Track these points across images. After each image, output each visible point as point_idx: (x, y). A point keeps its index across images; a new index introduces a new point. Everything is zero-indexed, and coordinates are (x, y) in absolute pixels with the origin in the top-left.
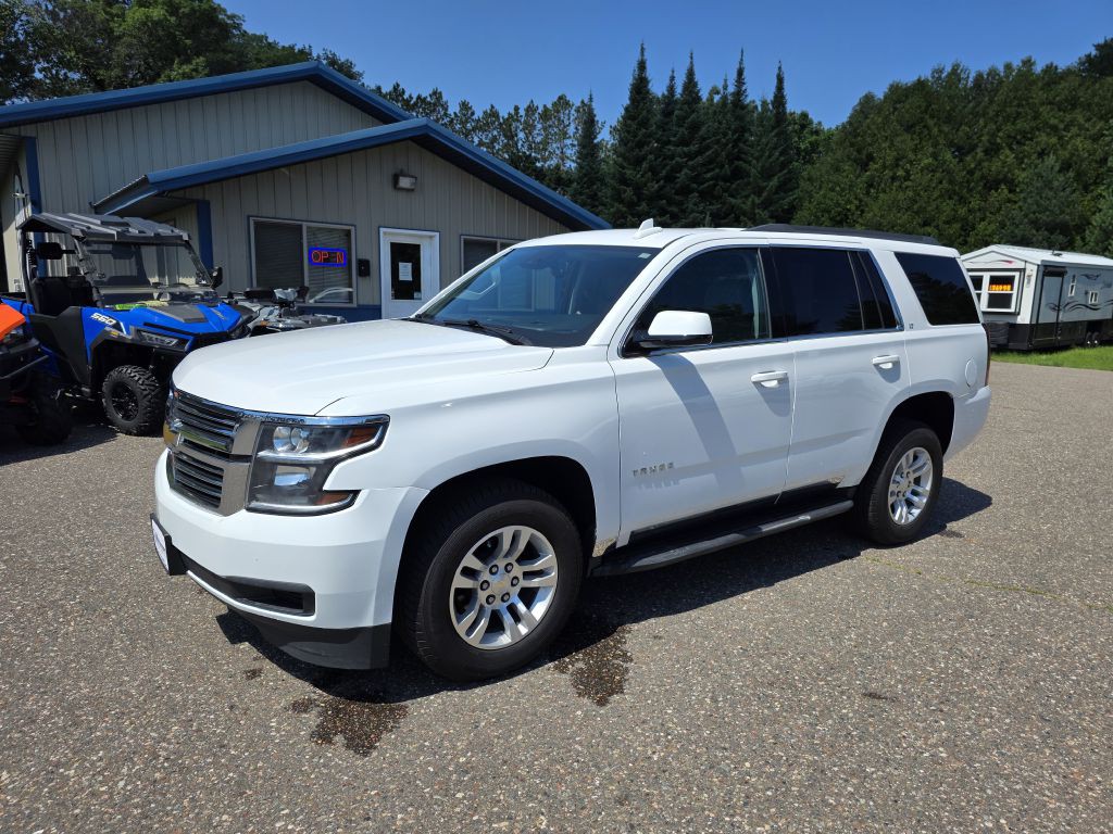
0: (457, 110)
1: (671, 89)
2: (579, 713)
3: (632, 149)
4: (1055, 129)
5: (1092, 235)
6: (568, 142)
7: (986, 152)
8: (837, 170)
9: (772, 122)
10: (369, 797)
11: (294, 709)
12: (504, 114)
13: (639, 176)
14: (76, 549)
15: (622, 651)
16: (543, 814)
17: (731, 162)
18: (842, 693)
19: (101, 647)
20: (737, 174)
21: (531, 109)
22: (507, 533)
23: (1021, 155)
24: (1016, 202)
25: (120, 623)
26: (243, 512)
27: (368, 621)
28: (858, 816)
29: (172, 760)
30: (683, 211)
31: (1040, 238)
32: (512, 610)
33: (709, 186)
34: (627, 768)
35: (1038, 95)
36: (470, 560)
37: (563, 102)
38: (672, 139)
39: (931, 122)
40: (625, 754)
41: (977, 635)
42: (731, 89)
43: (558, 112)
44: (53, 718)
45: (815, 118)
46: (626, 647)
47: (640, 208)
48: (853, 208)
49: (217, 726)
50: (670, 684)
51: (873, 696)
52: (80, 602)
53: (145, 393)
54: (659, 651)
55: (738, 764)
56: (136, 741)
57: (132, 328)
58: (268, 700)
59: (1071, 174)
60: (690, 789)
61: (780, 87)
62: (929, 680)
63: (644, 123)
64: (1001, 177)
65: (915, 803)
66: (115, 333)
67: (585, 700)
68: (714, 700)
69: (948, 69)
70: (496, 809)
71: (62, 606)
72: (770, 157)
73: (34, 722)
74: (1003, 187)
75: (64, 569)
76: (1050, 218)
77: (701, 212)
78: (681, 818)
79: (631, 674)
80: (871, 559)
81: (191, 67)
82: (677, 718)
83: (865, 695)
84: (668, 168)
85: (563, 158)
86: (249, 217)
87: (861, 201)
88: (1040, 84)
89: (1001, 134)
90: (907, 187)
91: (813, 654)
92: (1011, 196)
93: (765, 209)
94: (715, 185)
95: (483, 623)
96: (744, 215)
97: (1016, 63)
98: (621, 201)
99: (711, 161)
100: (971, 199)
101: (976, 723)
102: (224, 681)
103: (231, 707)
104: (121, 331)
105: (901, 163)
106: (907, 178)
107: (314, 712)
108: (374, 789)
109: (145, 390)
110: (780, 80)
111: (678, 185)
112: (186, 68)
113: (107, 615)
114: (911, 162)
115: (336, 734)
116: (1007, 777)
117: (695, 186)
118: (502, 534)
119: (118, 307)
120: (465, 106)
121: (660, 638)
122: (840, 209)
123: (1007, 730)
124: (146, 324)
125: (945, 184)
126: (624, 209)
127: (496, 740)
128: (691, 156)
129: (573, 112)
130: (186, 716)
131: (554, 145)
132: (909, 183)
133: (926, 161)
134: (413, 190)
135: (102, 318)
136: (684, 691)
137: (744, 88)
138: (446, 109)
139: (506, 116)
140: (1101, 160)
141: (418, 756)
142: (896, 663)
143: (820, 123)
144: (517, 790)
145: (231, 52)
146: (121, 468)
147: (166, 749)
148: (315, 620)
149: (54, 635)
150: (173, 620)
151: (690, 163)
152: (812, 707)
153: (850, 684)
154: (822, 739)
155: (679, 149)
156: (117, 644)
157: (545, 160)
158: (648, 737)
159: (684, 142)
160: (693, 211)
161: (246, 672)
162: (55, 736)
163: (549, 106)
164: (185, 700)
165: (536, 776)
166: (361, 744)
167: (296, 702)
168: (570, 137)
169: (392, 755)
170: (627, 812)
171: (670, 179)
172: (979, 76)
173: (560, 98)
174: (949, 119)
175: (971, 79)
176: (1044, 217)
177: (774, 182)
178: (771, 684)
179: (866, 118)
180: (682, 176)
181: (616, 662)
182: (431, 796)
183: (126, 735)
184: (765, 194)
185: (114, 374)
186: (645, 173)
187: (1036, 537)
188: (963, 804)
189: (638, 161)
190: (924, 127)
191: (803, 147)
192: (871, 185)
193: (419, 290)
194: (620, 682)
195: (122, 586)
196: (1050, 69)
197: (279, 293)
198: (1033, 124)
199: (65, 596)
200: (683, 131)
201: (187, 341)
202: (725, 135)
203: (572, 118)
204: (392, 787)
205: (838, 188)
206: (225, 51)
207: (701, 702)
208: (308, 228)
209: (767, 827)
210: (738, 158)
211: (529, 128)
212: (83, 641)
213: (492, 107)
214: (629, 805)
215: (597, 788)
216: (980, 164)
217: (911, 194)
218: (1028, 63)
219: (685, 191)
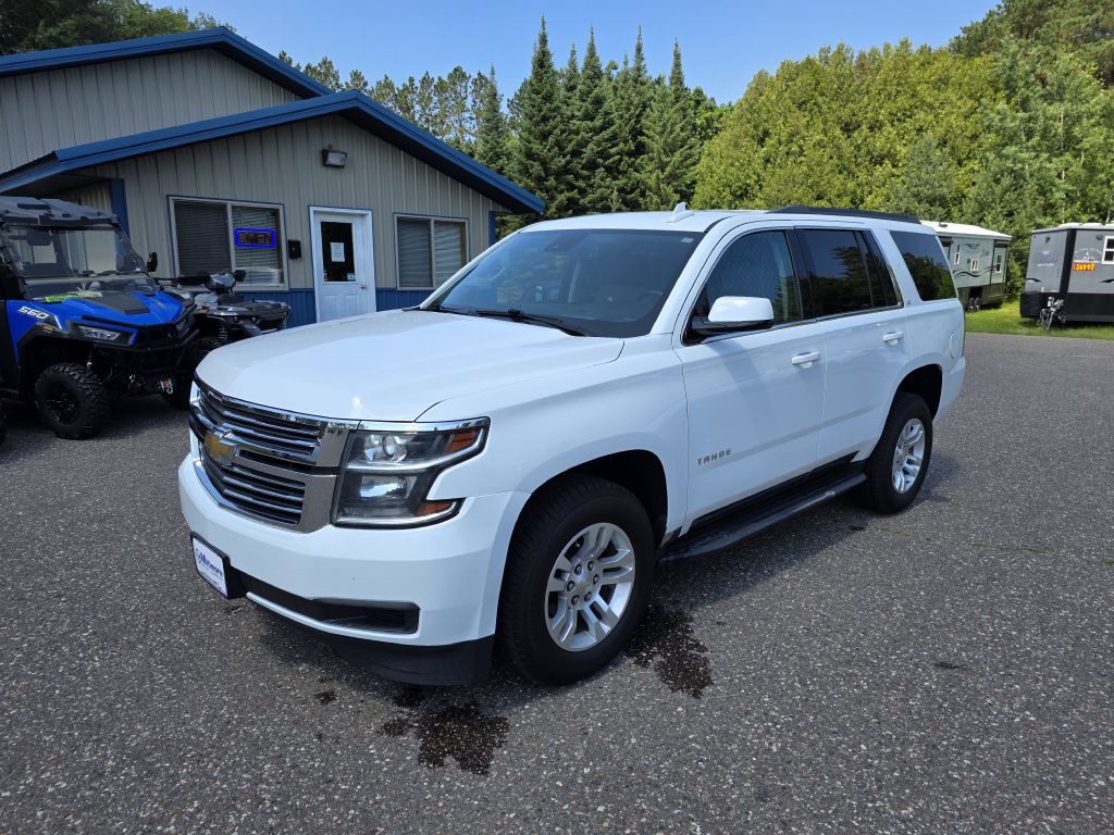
0: (349, 80)
1: (572, 63)
2: (680, 709)
3: (537, 124)
4: (931, 106)
5: (969, 207)
6: (467, 115)
7: (871, 129)
8: (736, 145)
9: (672, 98)
10: (510, 820)
11: (388, 732)
12: (398, 85)
13: (545, 151)
14: (62, 572)
15: (692, 640)
16: (693, 820)
17: (634, 138)
18: (916, 665)
19: (142, 682)
20: (640, 149)
21: (426, 81)
22: (592, 529)
23: (902, 132)
24: (898, 176)
25: (151, 653)
26: (329, 528)
27: (474, 635)
28: (985, 788)
29: (281, 803)
30: (591, 186)
31: (922, 210)
32: (595, 608)
33: (614, 163)
34: (753, 763)
35: (914, 74)
36: (561, 562)
37: (458, 75)
38: (577, 113)
39: (820, 100)
40: (744, 749)
41: (1007, 596)
42: (632, 65)
43: (455, 84)
44: (122, 769)
45: (708, 94)
46: (696, 635)
47: (549, 183)
48: (753, 183)
49: (313, 759)
50: (755, 670)
51: (944, 665)
52: (95, 633)
53: (88, 393)
54: (729, 637)
55: (855, 746)
56: (230, 785)
57: (68, 322)
58: (356, 724)
59: (947, 150)
60: (822, 779)
61: (677, 65)
62: (986, 645)
63: (548, 98)
64: (885, 152)
65: (1029, 769)
66: (49, 328)
67: (680, 695)
68: (804, 684)
69: (834, 49)
70: (644, 820)
71: (75, 639)
72: (671, 132)
73: (101, 775)
74: (887, 162)
75: (60, 596)
76: (930, 192)
77: (608, 187)
78: (826, 809)
79: (712, 664)
80: (881, 528)
81: (59, 30)
82: (776, 705)
83: (936, 665)
84: (574, 142)
85: (462, 131)
86: (168, 196)
87: (759, 176)
88: (917, 64)
89: (882, 111)
90: (801, 163)
91: (872, 628)
92: (894, 170)
93: (669, 184)
94: (620, 160)
95: (572, 625)
96: (650, 189)
97: (895, 44)
98: (529, 175)
99: (614, 137)
100: (859, 174)
101: (1045, 683)
102: (298, 708)
103: (320, 736)
104: (56, 325)
105: (795, 139)
106: (801, 153)
107: (411, 733)
108: (510, 811)
109: (87, 389)
110: (677, 56)
111: (584, 161)
112: (53, 31)
113: (131, 645)
114: (803, 138)
115: (444, 756)
116: (1096, 735)
117: (600, 161)
118: (587, 533)
119: (48, 299)
120: (356, 76)
121: (724, 624)
122: (740, 184)
123: (1075, 689)
124: (84, 318)
125: (835, 160)
126: (532, 184)
127: (612, 747)
128: (597, 131)
129: (470, 84)
130: (274, 751)
131: (452, 118)
132: (802, 158)
133: (818, 137)
134: (343, 167)
135: (32, 312)
136: (770, 677)
137: (642, 64)
138: (338, 80)
139: (401, 88)
140: (973, 136)
141: (540, 771)
142: (950, 631)
143: (713, 99)
144: (656, 798)
145: (99, 14)
146: (76, 477)
147: (269, 791)
148: (420, 637)
149: (80, 671)
150: (211, 644)
151: (595, 138)
152: (895, 683)
153: (919, 656)
154: (919, 713)
155: (584, 124)
156: (157, 676)
157: (443, 135)
158: (758, 728)
159: (589, 117)
160: (600, 187)
161: (318, 696)
162: (134, 789)
163: (445, 78)
164: (264, 733)
165: (666, 781)
166: (476, 762)
167: (386, 725)
168: (468, 110)
169: (514, 773)
170: (772, 809)
171: (576, 153)
172: (862, 56)
173: (456, 70)
174: (836, 96)
175: (855, 59)
176: (926, 191)
177: (677, 157)
178: (849, 663)
179: (761, 95)
180: (588, 151)
181: (693, 652)
182: (572, 813)
183: (215, 779)
184: (668, 169)
185: (49, 372)
186: (552, 147)
187: (1011, 497)
188: (1071, 765)
189: (544, 136)
190: (815, 104)
191: (699, 122)
192: (768, 161)
193: (352, 271)
194: (705, 673)
195: (134, 611)
196: (924, 50)
197: (216, 279)
198: (912, 102)
199: (74, 626)
200: (588, 105)
201: (132, 334)
202: (628, 109)
203: (470, 90)
204: (528, 807)
205: (737, 164)
206: (95, 15)
207: (792, 687)
208: (234, 208)
209: (911, 809)
210: (642, 134)
211: (425, 101)
212: (117, 678)
213: (386, 78)
214: (771, 801)
215: (732, 786)
216: (865, 140)
217: (805, 168)
218: (905, 44)
219: (592, 166)
